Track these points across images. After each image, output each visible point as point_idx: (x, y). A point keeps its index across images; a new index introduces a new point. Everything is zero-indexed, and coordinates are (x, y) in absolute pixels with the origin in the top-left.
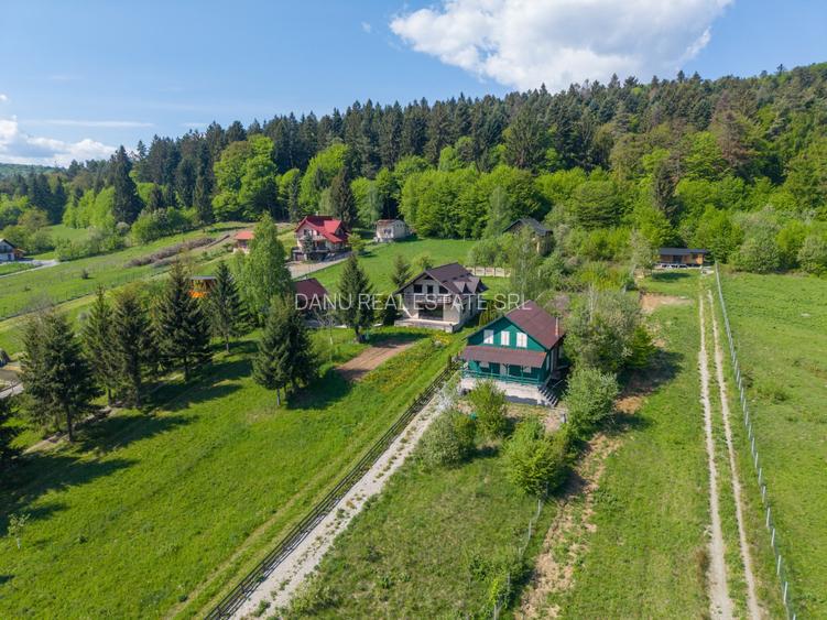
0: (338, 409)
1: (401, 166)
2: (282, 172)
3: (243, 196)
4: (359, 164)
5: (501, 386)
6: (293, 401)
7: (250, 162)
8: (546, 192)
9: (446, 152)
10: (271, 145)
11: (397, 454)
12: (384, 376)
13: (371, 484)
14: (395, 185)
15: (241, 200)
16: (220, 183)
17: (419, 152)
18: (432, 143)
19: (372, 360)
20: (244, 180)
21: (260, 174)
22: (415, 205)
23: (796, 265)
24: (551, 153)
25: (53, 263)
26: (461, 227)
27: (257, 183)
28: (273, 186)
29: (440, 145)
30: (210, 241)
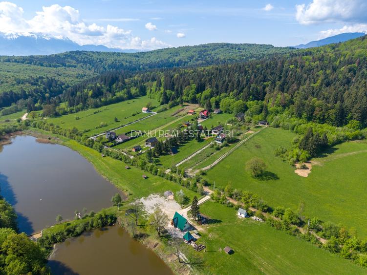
1: (222, 95)
2: (198, 93)
4: (213, 94)
5: (217, 142)
7: (191, 91)
8: (248, 106)
9: (231, 93)
10: (195, 86)
11: (207, 146)
12: (207, 140)
13: (204, 148)
14: (220, 100)
15: (189, 99)
16: (184, 94)
17: (226, 92)
18: (229, 90)
20: (190, 95)
21: (193, 94)
22: (222, 106)
24: (251, 97)
25: (156, 113)
26: (230, 112)
27: (192, 96)
28: (195, 97)
29: (230, 91)
30: (183, 110)
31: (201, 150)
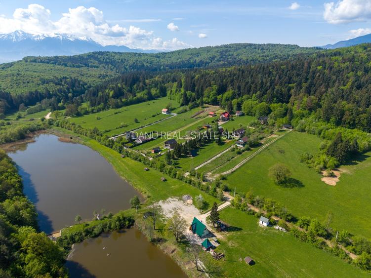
0: (223, 146)
1: (244, 97)
2: (219, 95)
3: (210, 100)
4: (235, 96)
5: (238, 145)
6: (218, 145)
7: (212, 93)
8: (272, 108)
9: (254, 95)
10: (217, 88)
11: (227, 150)
12: (228, 143)
13: (225, 152)
14: (242, 102)
16: (205, 96)
17: (249, 94)
18: (251, 92)
19: (228, 141)
20: (210, 97)
21: (214, 96)
22: (244, 108)
23: (305, 131)
24: (275, 99)
25: (175, 114)
26: (253, 114)
27: (213, 98)
28: (216, 98)
30: (203, 111)
31: (221, 154)
